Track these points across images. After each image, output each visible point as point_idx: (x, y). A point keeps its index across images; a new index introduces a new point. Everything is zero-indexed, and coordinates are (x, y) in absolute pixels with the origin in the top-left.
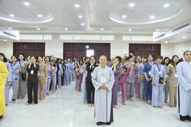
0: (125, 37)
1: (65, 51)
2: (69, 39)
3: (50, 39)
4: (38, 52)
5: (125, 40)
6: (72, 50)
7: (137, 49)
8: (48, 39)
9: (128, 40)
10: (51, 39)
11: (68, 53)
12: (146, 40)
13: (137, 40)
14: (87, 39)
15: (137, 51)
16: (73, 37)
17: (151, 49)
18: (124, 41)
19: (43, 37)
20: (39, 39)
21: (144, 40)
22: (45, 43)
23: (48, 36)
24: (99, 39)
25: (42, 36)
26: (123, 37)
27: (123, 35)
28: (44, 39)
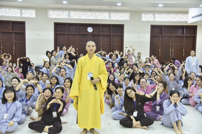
0: (145, 16)
1: (57, 35)
2: (64, 17)
3: (32, 16)
4: (13, 36)
5: (145, 20)
6: (67, 33)
7: (161, 34)
8: (30, 16)
9: (149, 20)
10: (35, 16)
11: (61, 38)
12: (176, 20)
13: (163, 20)
14: (89, 18)
15: (161, 36)
16: (69, 14)
17: (183, 34)
18: (144, 22)
19: (21, 13)
20: (14, 15)
21: (173, 21)
22: (25, 22)
23: (29, 11)
24: (108, 19)
25: (19, 11)
26: (143, 15)
27: (142, 13)
28: (23, 16)
